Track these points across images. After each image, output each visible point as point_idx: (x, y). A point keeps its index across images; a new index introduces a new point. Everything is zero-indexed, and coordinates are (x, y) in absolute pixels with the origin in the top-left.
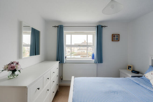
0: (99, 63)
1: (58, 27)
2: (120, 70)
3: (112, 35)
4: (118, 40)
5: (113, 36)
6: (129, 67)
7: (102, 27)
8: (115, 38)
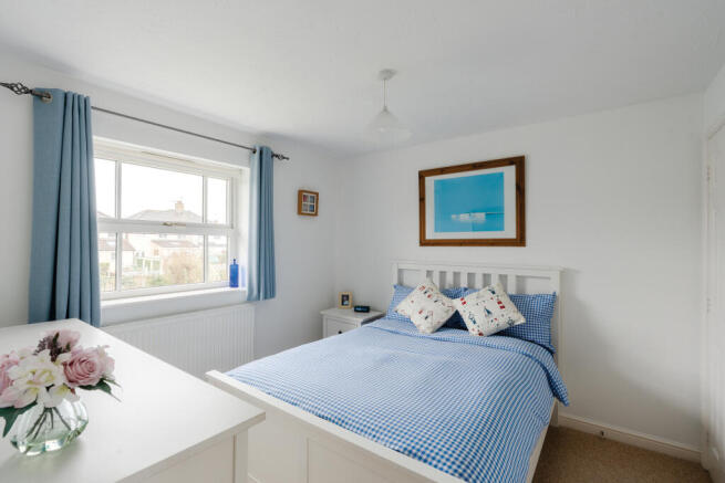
0: (265, 298)
1: (40, 95)
2: (322, 312)
3: (296, 194)
4: (314, 212)
5: (302, 195)
6: (345, 298)
7: (273, 155)
8: (308, 203)
